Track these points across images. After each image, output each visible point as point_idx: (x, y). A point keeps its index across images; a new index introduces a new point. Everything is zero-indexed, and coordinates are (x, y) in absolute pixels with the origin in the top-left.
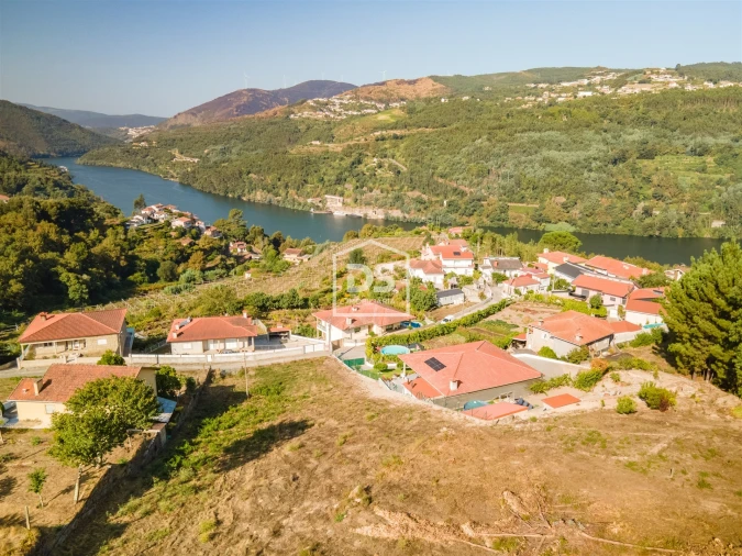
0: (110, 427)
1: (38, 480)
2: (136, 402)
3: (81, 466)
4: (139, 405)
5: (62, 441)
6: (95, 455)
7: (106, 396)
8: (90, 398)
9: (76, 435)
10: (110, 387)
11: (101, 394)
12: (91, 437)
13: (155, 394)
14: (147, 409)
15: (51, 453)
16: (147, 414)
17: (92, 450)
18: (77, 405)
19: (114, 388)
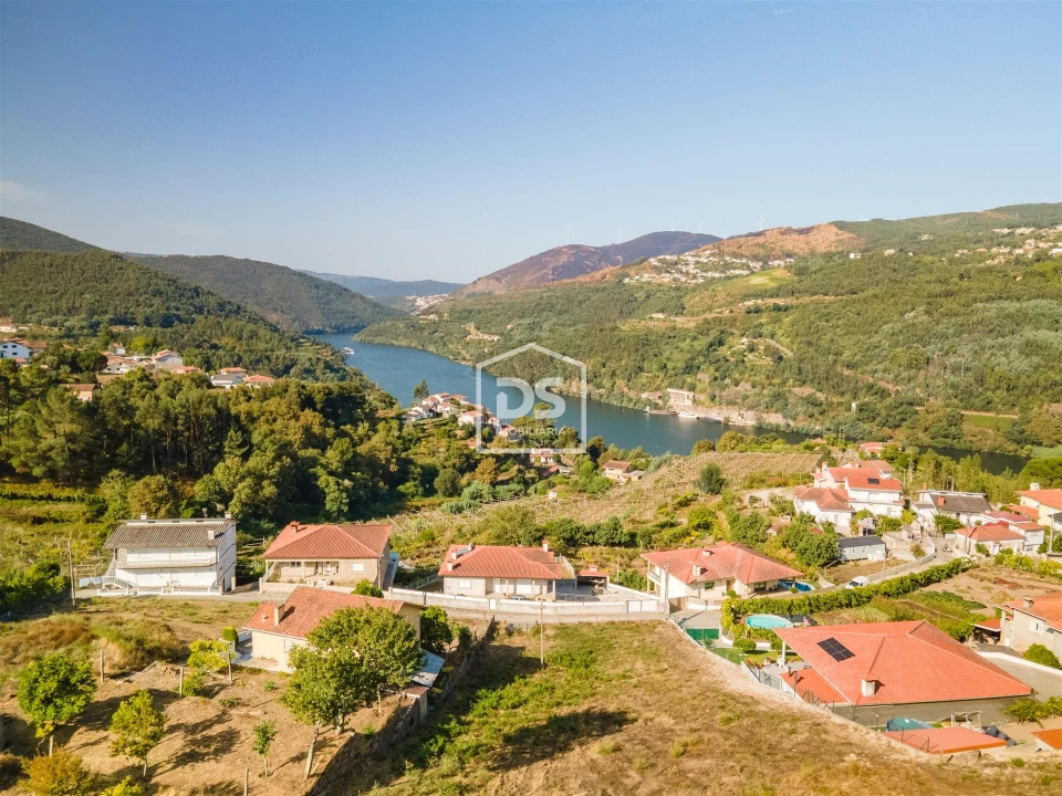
0: (357, 676)
1: (266, 736)
2: (392, 644)
3: (318, 725)
4: (396, 650)
5: (298, 686)
6: (335, 713)
7: (356, 632)
8: (336, 632)
9: (315, 679)
10: (362, 619)
11: (350, 627)
12: (333, 685)
13: (417, 637)
14: (405, 656)
15: (284, 699)
16: (405, 665)
17: (333, 703)
18: (321, 640)
19: (368, 622)
